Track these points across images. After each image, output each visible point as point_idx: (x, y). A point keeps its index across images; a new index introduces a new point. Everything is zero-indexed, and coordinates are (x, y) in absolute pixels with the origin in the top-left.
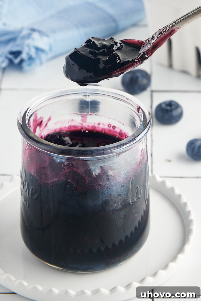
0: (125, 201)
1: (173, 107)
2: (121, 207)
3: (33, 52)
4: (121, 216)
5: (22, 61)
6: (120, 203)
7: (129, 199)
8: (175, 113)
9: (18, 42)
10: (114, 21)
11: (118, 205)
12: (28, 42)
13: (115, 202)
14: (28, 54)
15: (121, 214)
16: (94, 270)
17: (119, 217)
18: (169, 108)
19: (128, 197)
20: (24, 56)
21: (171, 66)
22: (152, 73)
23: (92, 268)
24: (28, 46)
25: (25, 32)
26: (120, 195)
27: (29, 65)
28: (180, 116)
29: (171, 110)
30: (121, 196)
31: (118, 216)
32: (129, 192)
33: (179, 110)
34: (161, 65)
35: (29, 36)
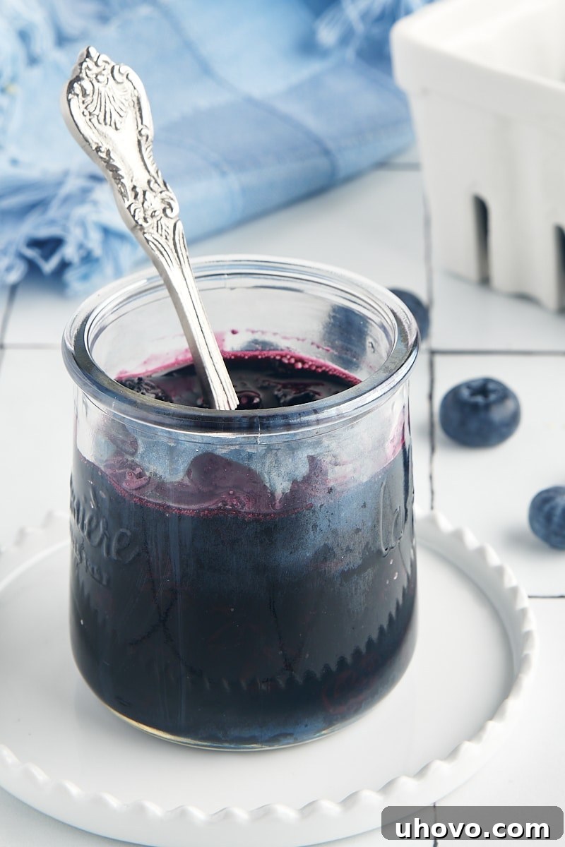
0: (369, 546)
1: (493, 397)
2: (360, 562)
3: (95, 242)
4: (362, 586)
5: (64, 265)
6: (359, 553)
7: (380, 541)
8: (498, 414)
9: (53, 212)
10: (326, 152)
11: (355, 559)
12: (81, 211)
13: (348, 550)
14: (81, 246)
15: (361, 582)
16: (296, 740)
17: (356, 589)
18: (480, 399)
19: (375, 537)
20: (69, 251)
21: (485, 280)
22: (431, 300)
23: (291, 734)
24: (83, 224)
25: (72, 185)
26: (358, 530)
27: (85, 277)
28: (512, 422)
29: (487, 407)
30: (360, 533)
31: (354, 588)
32: (378, 522)
33: (510, 405)
34: (457, 277)
35: (83, 195)
